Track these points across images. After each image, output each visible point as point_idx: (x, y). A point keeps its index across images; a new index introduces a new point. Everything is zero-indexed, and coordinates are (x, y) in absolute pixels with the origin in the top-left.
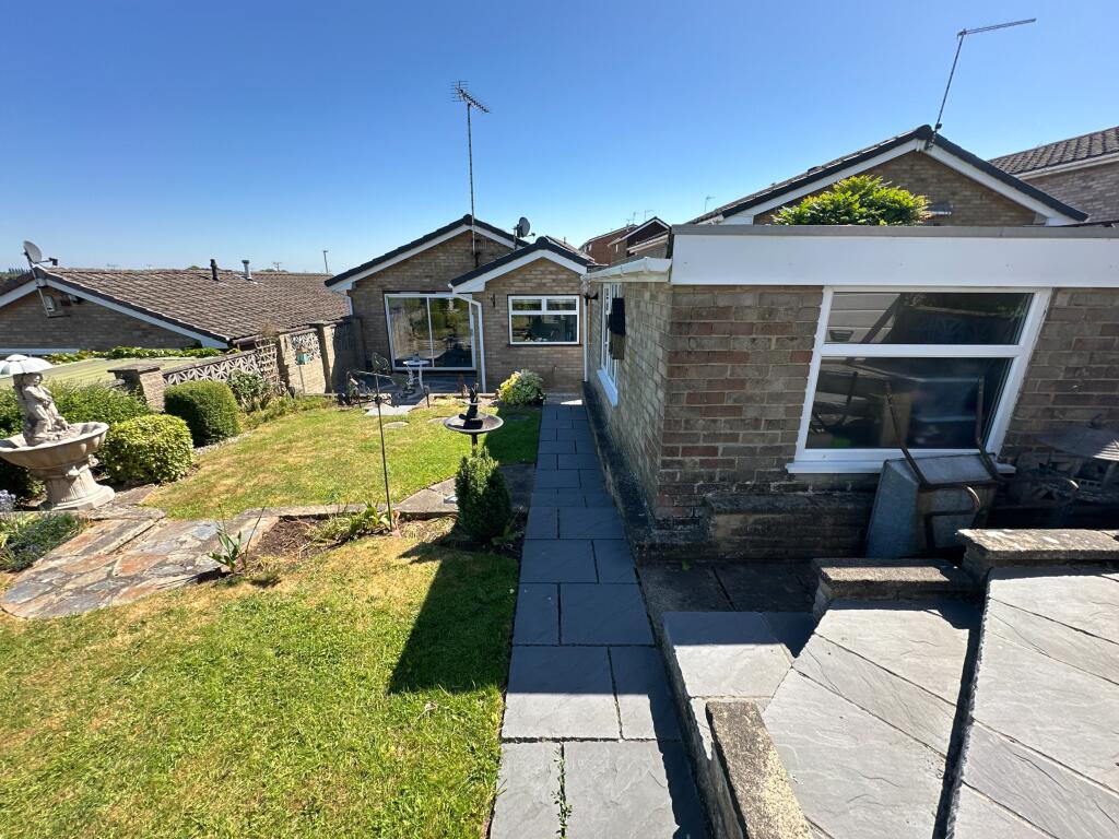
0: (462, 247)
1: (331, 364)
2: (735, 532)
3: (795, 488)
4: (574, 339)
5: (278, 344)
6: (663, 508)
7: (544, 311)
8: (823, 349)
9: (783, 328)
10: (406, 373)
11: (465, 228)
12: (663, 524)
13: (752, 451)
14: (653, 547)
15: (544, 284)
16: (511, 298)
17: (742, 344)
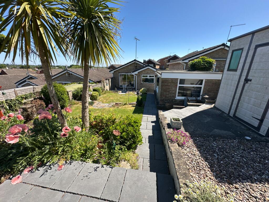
0: (133, 65)
1: (110, 86)
2: (168, 106)
3: (176, 101)
4: (153, 83)
5: (104, 82)
6: (160, 103)
7: (148, 77)
8: (179, 85)
9: (174, 83)
10: (123, 88)
11: (134, 62)
12: (160, 105)
13: (171, 96)
14: (159, 107)
15: (148, 73)
16: (142, 75)
17: (169, 84)
